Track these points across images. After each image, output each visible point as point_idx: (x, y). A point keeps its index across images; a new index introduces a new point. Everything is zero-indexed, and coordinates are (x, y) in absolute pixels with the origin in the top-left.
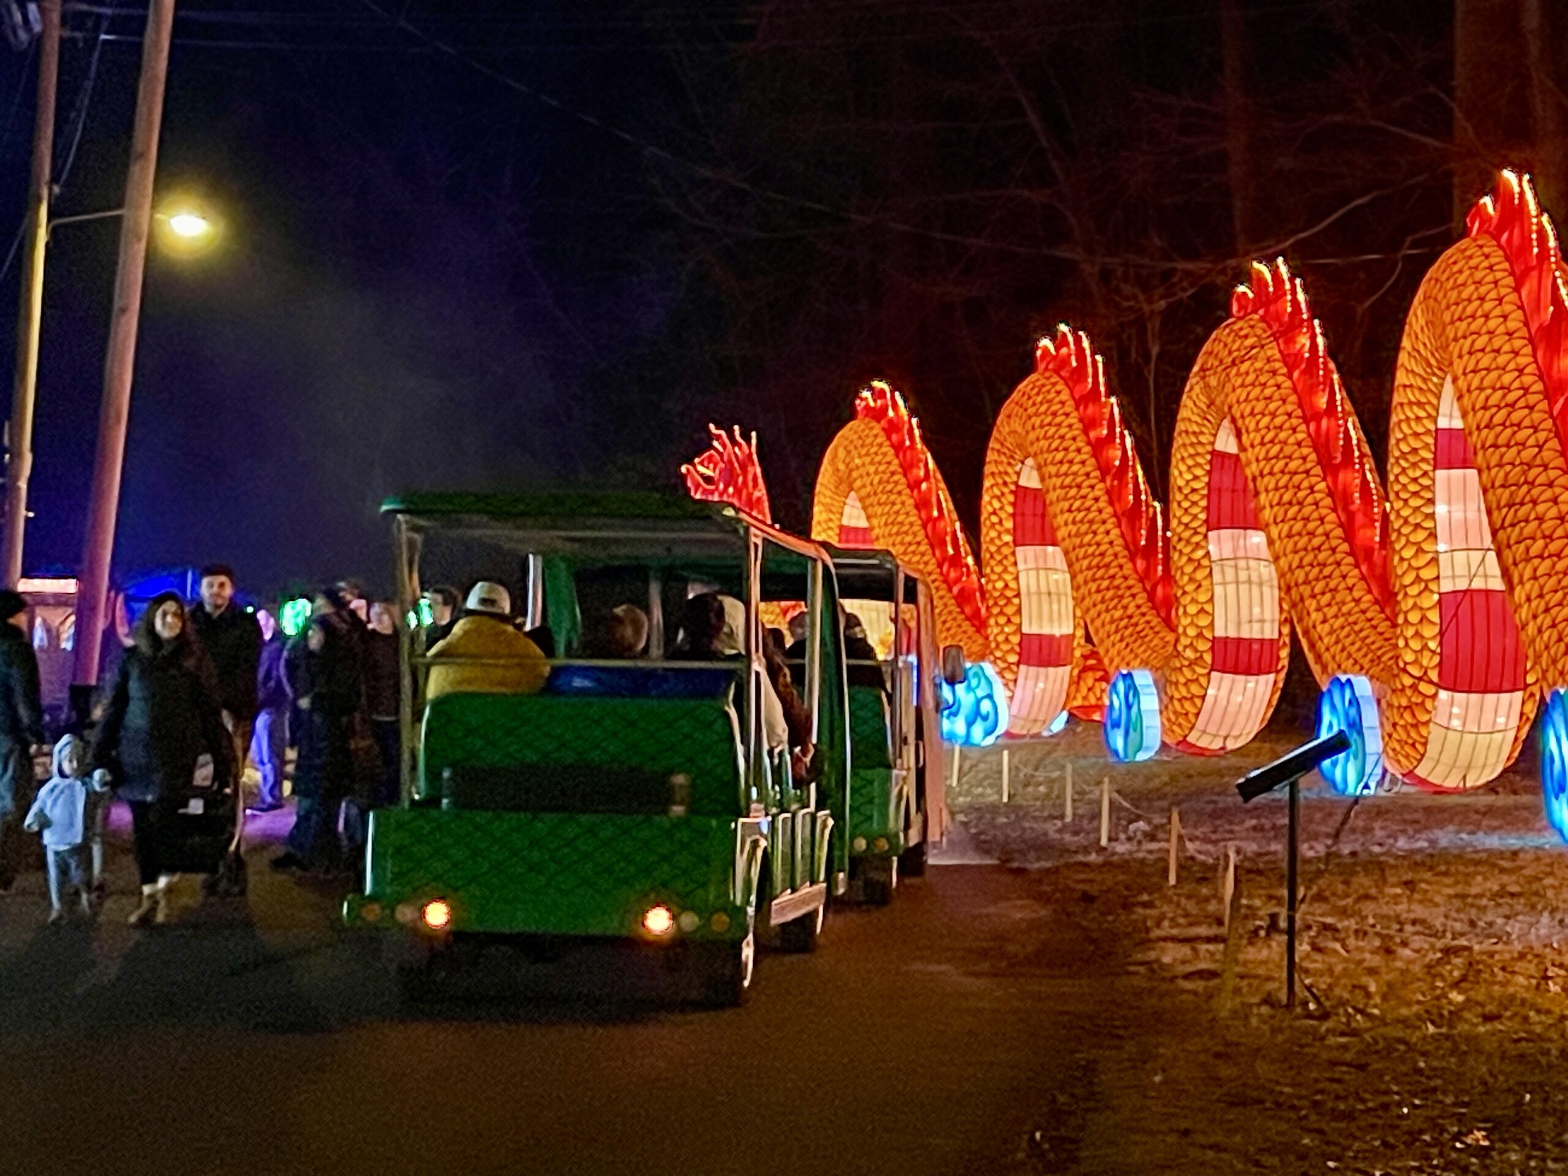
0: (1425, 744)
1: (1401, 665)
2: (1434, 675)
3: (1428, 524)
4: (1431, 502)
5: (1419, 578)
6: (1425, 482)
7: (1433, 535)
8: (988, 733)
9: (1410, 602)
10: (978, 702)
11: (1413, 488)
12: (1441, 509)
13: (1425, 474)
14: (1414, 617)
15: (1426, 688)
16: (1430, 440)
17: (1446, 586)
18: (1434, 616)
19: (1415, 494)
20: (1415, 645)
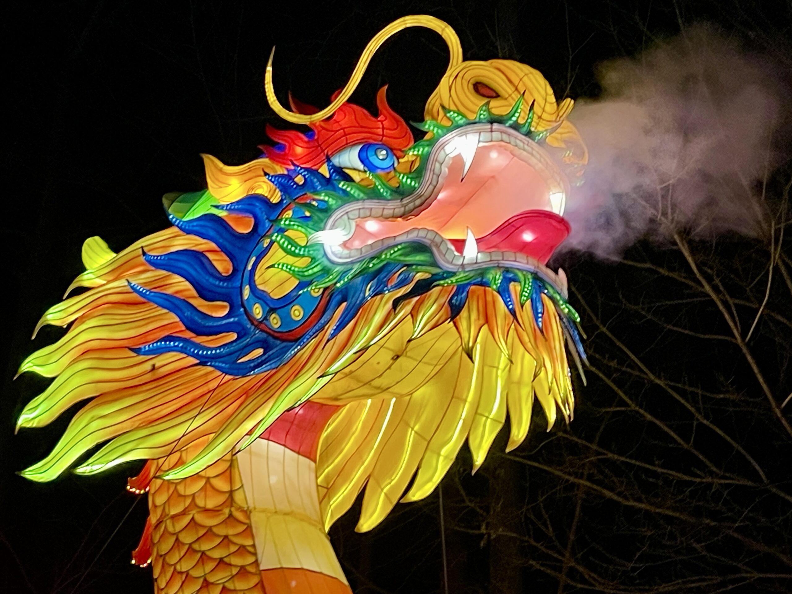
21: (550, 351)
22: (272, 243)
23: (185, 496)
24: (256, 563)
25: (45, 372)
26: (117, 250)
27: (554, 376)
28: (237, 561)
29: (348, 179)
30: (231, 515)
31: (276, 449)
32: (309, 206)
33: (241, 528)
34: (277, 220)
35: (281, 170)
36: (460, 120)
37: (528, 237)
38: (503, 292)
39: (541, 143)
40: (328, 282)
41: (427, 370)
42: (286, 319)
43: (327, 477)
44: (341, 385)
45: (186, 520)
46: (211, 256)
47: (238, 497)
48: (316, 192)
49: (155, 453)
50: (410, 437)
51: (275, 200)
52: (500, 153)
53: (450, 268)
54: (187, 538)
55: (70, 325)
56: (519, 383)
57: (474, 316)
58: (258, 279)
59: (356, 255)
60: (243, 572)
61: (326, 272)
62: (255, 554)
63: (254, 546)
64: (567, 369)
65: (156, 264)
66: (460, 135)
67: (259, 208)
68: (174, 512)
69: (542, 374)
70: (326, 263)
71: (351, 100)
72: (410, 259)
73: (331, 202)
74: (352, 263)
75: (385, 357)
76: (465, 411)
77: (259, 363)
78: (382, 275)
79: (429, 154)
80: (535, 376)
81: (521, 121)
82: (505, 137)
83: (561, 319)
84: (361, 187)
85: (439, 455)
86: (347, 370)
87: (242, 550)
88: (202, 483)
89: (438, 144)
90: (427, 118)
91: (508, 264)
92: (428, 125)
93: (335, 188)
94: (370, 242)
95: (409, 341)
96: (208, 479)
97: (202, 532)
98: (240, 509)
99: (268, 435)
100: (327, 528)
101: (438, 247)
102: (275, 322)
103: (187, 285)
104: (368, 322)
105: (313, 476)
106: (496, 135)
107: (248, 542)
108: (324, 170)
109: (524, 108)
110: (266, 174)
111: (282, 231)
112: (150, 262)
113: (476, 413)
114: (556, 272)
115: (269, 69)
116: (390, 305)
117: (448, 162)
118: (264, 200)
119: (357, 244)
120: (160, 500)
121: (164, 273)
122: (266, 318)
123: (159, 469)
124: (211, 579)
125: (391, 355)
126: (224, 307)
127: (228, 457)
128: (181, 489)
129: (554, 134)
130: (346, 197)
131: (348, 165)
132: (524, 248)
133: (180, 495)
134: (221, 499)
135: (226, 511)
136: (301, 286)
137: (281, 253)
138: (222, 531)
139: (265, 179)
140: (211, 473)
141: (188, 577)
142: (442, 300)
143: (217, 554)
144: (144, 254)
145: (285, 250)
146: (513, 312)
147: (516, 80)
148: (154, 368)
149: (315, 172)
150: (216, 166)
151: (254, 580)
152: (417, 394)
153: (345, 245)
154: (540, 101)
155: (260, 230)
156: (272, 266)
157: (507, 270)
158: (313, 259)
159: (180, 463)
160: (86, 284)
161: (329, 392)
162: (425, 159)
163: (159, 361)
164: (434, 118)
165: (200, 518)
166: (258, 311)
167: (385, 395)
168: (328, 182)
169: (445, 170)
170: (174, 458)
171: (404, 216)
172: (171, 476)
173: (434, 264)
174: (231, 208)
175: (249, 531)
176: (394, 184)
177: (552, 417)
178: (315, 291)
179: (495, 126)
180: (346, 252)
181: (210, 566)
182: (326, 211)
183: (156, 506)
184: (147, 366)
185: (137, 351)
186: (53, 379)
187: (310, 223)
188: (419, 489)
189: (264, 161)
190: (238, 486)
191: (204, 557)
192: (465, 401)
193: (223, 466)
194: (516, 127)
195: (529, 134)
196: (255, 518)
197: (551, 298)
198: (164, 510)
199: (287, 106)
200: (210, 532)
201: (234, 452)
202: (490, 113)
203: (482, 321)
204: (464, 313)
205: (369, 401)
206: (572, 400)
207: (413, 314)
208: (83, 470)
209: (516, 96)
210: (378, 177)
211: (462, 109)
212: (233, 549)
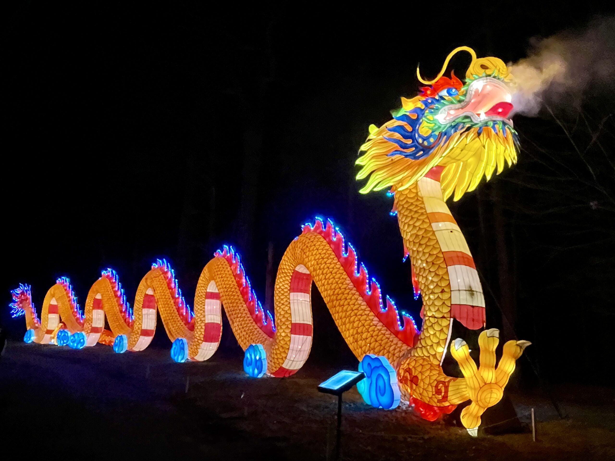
0: (198, 353)
1: (195, 337)
2: (202, 339)
3: (203, 309)
4: (204, 305)
5: (201, 320)
7: (204, 312)
9: (199, 325)
11: (201, 302)
12: (206, 307)
13: (203, 300)
14: (199, 327)
15: (200, 341)
16: (205, 294)
17: (206, 322)
18: (204, 327)
19: (201, 304)
20: (199, 333)
21: (509, 144)
22: (423, 120)
23: (404, 195)
24: (426, 211)
25: (362, 164)
26: (379, 128)
27: (511, 151)
28: (420, 211)
29: (444, 99)
30: (417, 199)
31: (429, 180)
32: (433, 108)
33: (421, 202)
34: (423, 114)
35: (424, 99)
36: (477, 77)
37: (500, 110)
38: (494, 127)
39: (503, 81)
40: (440, 130)
41: (471, 153)
42: (429, 142)
43: (443, 187)
44: (446, 160)
45: (405, 201)
46: (405, 126)
47: (419, 194)
48: (435, 104)
49: (395, 183)
50: (468, 173)
51: (423, 108)
52: (490, 86)
53: (477, 122)
54: (406, 206)
55: (368, 150)
56: (500, 154)
57: (485, 135)
58: (419, 131)
59: (448, 122)
60: (422, 214)
61: (439, 127)
62: (425, 209)
63: (425, 207)
65: (390, 130)
66: (477, 82)
67: (419, 111)
68: (401, 199)
69: (506, 151)
70: (439, 124)
71: (444, 75)
72: (464, 121)
73: (440, 107)
74: (448, 124)
75: (458, 151)
76: (483, 164)
77: (421, 156)
78: (456, 127)
79: (468, 89)
80: (505, 151)
81: (496, 75)
82: (491, 81)
83: (511, 134)
84: (448, 101)
85: (476, 178)
86: (447, 155)
87: (421, 208)
88: (408, 191)
89: (471, 85)
90: (467, 78)
91: (494, 119)
92: (467, 80)
93: (440, 102)
94: (452, 117)
95: (466, 145)
96: (410, 189)
97: (410, 204)
98: (420, 197)
99: (427, 175)
100: (445, 200)
101: (472, 116)
102: (426, 143)
103: (400, 135)
104: (453, 141)
105: (440, 186)
106: (488, 80)
107: (422, 206)
108: (437, 97)
109: (496, 71)
111: (425, 117)
113: (487, 164)
114: (509, 120)
115: (418, 69)
116: (459, 135)
117: (474, 90)
118: (419, 108)
119: (448, 118)
120: (397, 196)
121: (392, 132)
122: (423, 142)
123: (396, 187)
124: (413, 216)
125: (461, 149)
126: (410, 141)
127: (415, 183)
128: (403, 193)
129: (506, 78)
130: (444, 105)
131: (443, 95)
132: (499, 113)
133: (403, 194)
134: (414, 195)
136: (433, 132)
137: (426, 123)
138: (415, 203)
139: (419, 102)
140: (411, 188)
141: (407, 216)
142: (475, 132)
143: (415, 210)
144: (386, 128)
145: (428, 122)
146: (497, 133)
147: (493, 63)
148: (392, 160)
149: (434, 98)
150: (404, 99)
151: (425, 216)
152: (469, 161)
153: (445, 119)
154: (501, 67)
155: (419, 117)
156: (424, 127)
157: (494, 121)
158: (435, 124)
159: (402, 185)
160: (371, 138)
161: (444, 162)
162: (467, 91)
163: (393, 157)
164: (469, 77)
165: (409, 200)
166: (420, 141)
167: (459, 162)
168: (438, 101)
169: (473, 93)
170: (400, 184)
171: (462, 108)
172: (399, 190)
173: (472, 121)
174: (411, 112)
175: (423, 203)
176: (458, 99)
177: (510, 164)
178: (437, 133)
179: (488, 78)
180: (445, 121)
181: (413, 213)
182: (438, 109)
183: (396, 198)
184: (390, 160)
185: (387, 155)
186: (364, 166)
187: (434, 114)
188: (472, 187)
189: (418, 97)
190: (418, 191)
191: (411, 211)
192: (483, 161)
193: (414, 186)
194: (494, 77)
195: (499, 79)
196: (425, 200)
197: (508, 128)
198: (398, 199)
199: (423, 79)
200: (412, 204)
201: (417, 181)
202: (486, 73)
203: (487, 137)
204: (482, 135)
205: (455, 164)
206: (516, 158)
207: (466, 137)
208: (376, 189)
209: (494, 68)
210: (453, 98)
211: (477, 74)
212: (419, 208)
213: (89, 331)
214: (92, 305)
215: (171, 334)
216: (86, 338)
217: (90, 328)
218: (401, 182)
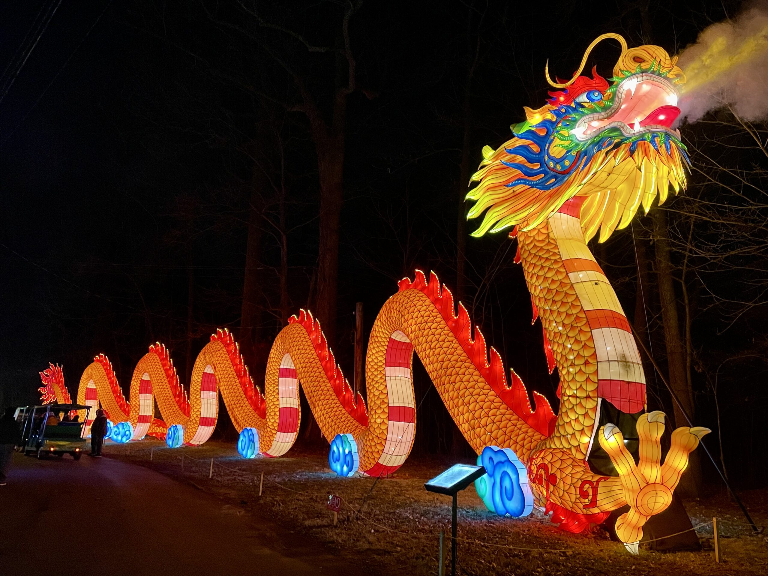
0: (271, 446)
1: (268, 425)
2: (276, 428)
3: (277, 391)
4: (278, 385)
5: (274, 404)
6: (276, 381)
7: (278, 394)
8: (127, 440)
9: (271, 410)
10: (125, 432)
11: (273, 382)
12: (280, 388)
13: (276, 379)
14: (272, 414)
15: (274, 432)
16: (278, 371)
17: (281, 406)
18: (278, 413)
19: (274, 383)
20: (272, 421)
21: (674, 163)
22: (554, 137)
23: (531, 237)
24: (561, 258)
25: (474, 198)
26: (495, 150)
27: (677, 173)
28: (553, 258)
29: (583, 106)
30: (549, 242)
31: (564, 216)
32: (568, 120)
33: (553, 246)
34: (556, 127)
35: (555, 108)
36: (628, 74)
37: (662, 117)
38: (653, 142)
39: (666, 78)
40: (578, 149)
41: (622, 178)
42: (563, 166)
43: (585, 225)
44: (587, 188)
45: (532, 245)
46: (531, 146)
47: (551, 235)
48: (570, 113)
49: (518, 222)
50: (617, 205)
51: (554, 120)
52: (647, 84)
53: (629, 135)
54: (533, 252)
55: (481, 180)
56: (662, 178)
57: (640, 153)
58: (550, 152)
59: (589, 137)
60: (556, 262)
61: (577, 145)
62: (560, 255)
63: (559, 252)
64: (682, 169)
65: (510, 152)
66: (629, 80)
67: (548, 125)
68: (527, 243)
69: (672, 173)
70: (577, 141)
71: (582, 74)
72: (611, 135)
73: (577, 117)
74: (588, 140)
75: (604, 175)
76: (640, 192)
77: (554, 184)
78: (600, 143)
79: (616, 91)
80: (669, 174)
81: (655, 70)
82: (649, 78)
83: (678, 149)
84: (588, 109)
85: (630, 210)
86: (589, 182)
87: (555, 254)
88: (537, 231)
89: (620, 86)
90: (614, 76)
91: (653, 130)
92: (615, 79)
93: (578, 111)
94: (594, 130)
95: (614, 167)
96: (539, 230)
97: (539, 249)
98: (553, 239)
99: (561, 210)
100: (587, 243)
101: (623, 128)
102: (559, 168)
103: (523, 159)
104: (596, 162)
105: (579, 224)
106: (645, 78)
107: (556, 251)
108: (573, 105)
109: (656, 64)
110: (549, 110)
111: (558, 132)
112: (509, 152)
113: (644, 192)
114: (675, 131)
115: (547, 68)
116: (604, 154)
117: (625, 92)
118: (550, 121)
119: (589, 132)
120: (522, 239)
121: (513, 155)
122: (555, 167)
123: (520, 228)
124: (544, 265)
125: (607, 174)
126: (538, 165)
127: (546, 221)
128: (529, 234)
129: (670, 73)
130: (583, 114)
131: (583, 101)
132: (661, 122)
133: (529, 237)
134: (544, 236)
135: (547, 240)
136: (568, 152)
137: (558, 140)
138: (546, 248)
139: (549, 112)
140: (540, 227)
141: (535, 265)
142: (626, 149)
143: (545, 256)
144: (505, 149)
145: (560, 139)
146: (657, 150)
147: (651, 53)
148: (514, 191)
149: (569, 107)
150: (530, 111)
151: (560, 264)
152: (619, 188)
153: (584, 133)
154: (663, 59)
155: (549, 133)
156: (555, 146)
157: (653, 133)
158: (572, 141)
159: (528, 225)
160: (485, 164)
161: (582, 192)
162: (614, 93)
163: (515, 189)
164: (617, 75)
165: (537, 244)
166: (551, 165)
167: (605, 190)
168: (575, 109)
169: (623, 96)
170: (525, 223)
171: (608, 118)
172: (524, 230)
173: (622, 135)
174: (537, 126)
175: (556, 247)
176: (602, 105)
177: (677, 189)
178: (574, 153)
179: (644, 74)
180: (585, 136)
181: (543, 261)
182: (575, 121)
183: (520, 241)
184: (511, 191)
185: (507, 186)
186: (477, 201)
187: (569, 127)
188: (622, 224)
189: (548, 105)
190: (550, 231)
191: (540, 258)
192: (639, 188)
193: (544, 224)
194: (653, 72)
195: (659, 75)
196: (558, 242)
197: (674, 142)
198: (524, 242)
199: (555, 82)
200: (542, 249)
201: (547, 219)
202: (641, 68)
203: (644, 155)
204: (636, 153)
205: (599, 193)
206: (686, 182)
207: (615, 156)
208: (493, 231)
209: (652, 59)
210: (595, 104)
211: (629, 69)
212: (551, 254)
213: (136, 421)
214: (138, 388)
215: (238, 423)
216: (132, 430)
217: (137, 416)
218: (526, 221)
